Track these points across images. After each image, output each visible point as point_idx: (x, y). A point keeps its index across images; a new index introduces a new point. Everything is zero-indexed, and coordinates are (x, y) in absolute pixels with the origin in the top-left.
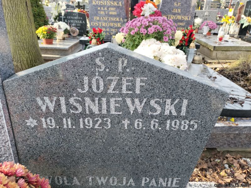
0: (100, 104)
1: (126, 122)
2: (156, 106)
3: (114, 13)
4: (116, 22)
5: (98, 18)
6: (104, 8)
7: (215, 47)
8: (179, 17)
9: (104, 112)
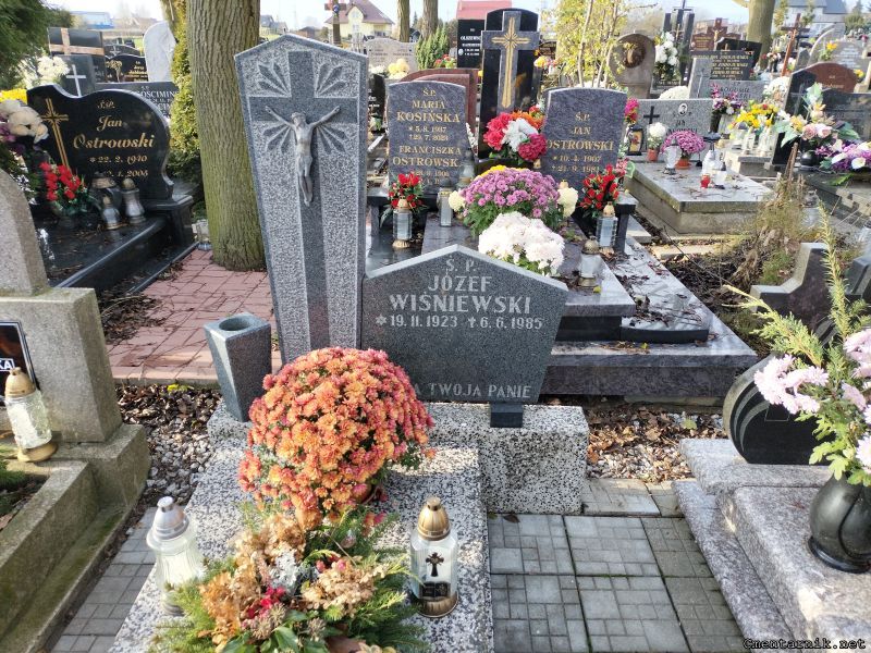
0: (448, 302)
1: (472, 320)
2: (501, 304)
3: (443, 138)
4: (447, 156)
5: (408, 149)
6: (421, 128)
7: (683, 204)
8: (588, 145)
9: (452, 310)
